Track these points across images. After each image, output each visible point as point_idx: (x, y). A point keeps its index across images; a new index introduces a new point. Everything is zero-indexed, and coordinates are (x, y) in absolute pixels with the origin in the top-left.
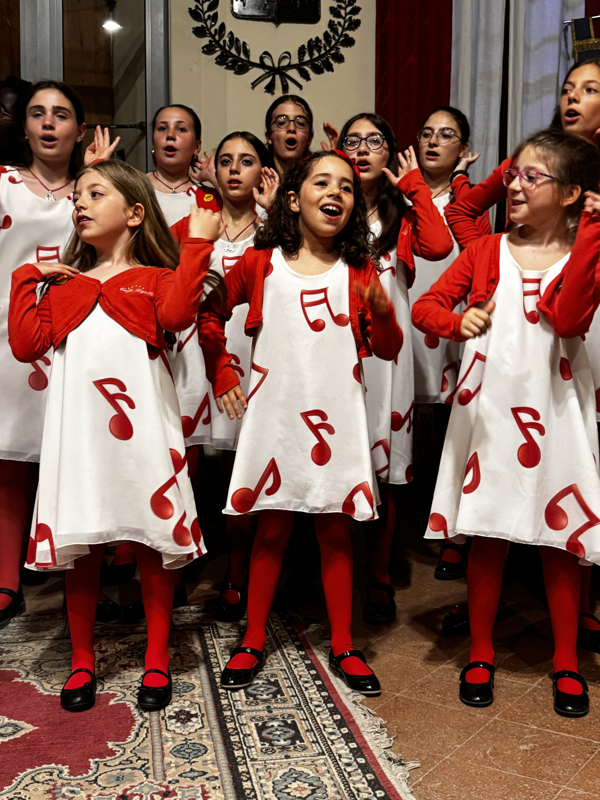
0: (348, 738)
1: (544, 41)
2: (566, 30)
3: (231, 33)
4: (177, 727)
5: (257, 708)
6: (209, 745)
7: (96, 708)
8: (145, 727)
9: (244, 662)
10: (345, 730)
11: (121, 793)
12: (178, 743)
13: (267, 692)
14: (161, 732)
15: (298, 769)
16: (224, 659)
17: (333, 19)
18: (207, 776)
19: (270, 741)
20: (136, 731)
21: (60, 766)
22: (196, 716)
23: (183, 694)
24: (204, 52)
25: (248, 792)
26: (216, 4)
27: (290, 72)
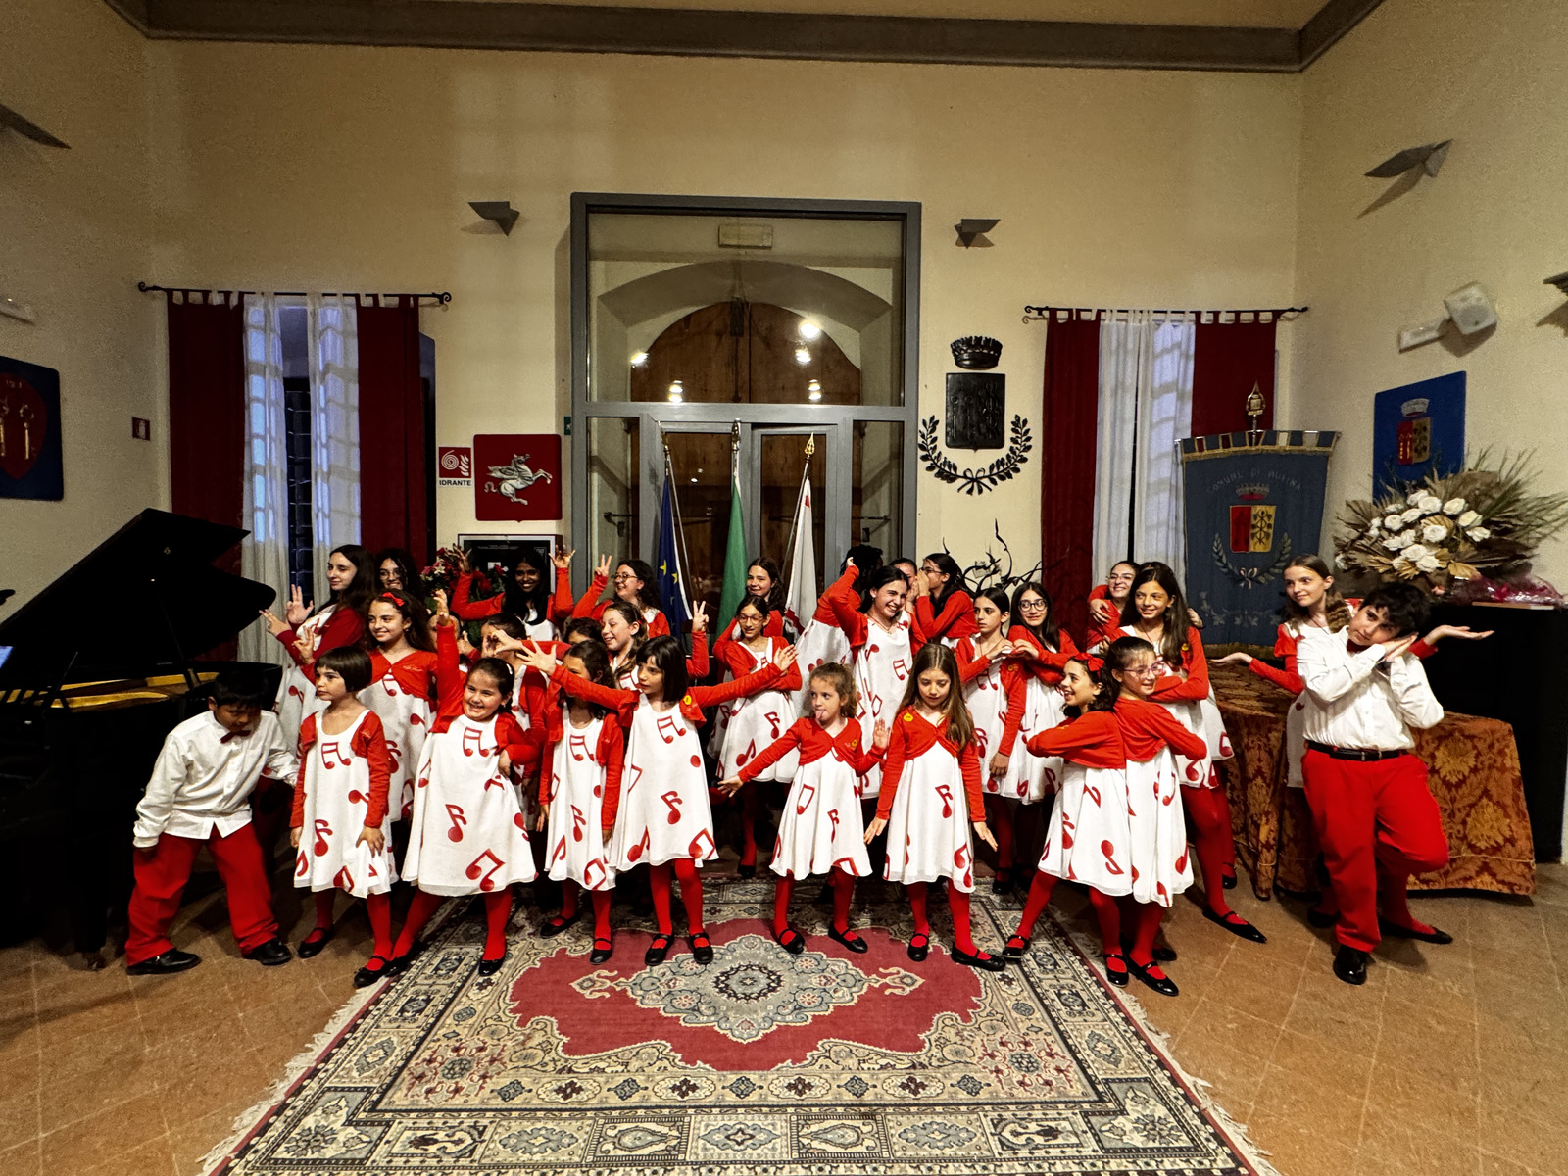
0: (1117, 1009)
1: (1160, 456)
2: (1176, 446)
3: (945, 457)
4: (1007, 988)
5: (1048, 976)
6: (1033, 1005)
8: (988, 986)
10: (1112, 1002)
11: (999, 1040)
12: (1014, 1002)
15: (1096, 1031)
17: (1013, 445)
18: (1043, 1031)
19: (1069, 1006)
20: (984, 989)
21: (953, 1014)
22: (1014, 979)
24: (931, 471)
25: (1073, 1047)
26: (935, 439)
27: (983, 481)
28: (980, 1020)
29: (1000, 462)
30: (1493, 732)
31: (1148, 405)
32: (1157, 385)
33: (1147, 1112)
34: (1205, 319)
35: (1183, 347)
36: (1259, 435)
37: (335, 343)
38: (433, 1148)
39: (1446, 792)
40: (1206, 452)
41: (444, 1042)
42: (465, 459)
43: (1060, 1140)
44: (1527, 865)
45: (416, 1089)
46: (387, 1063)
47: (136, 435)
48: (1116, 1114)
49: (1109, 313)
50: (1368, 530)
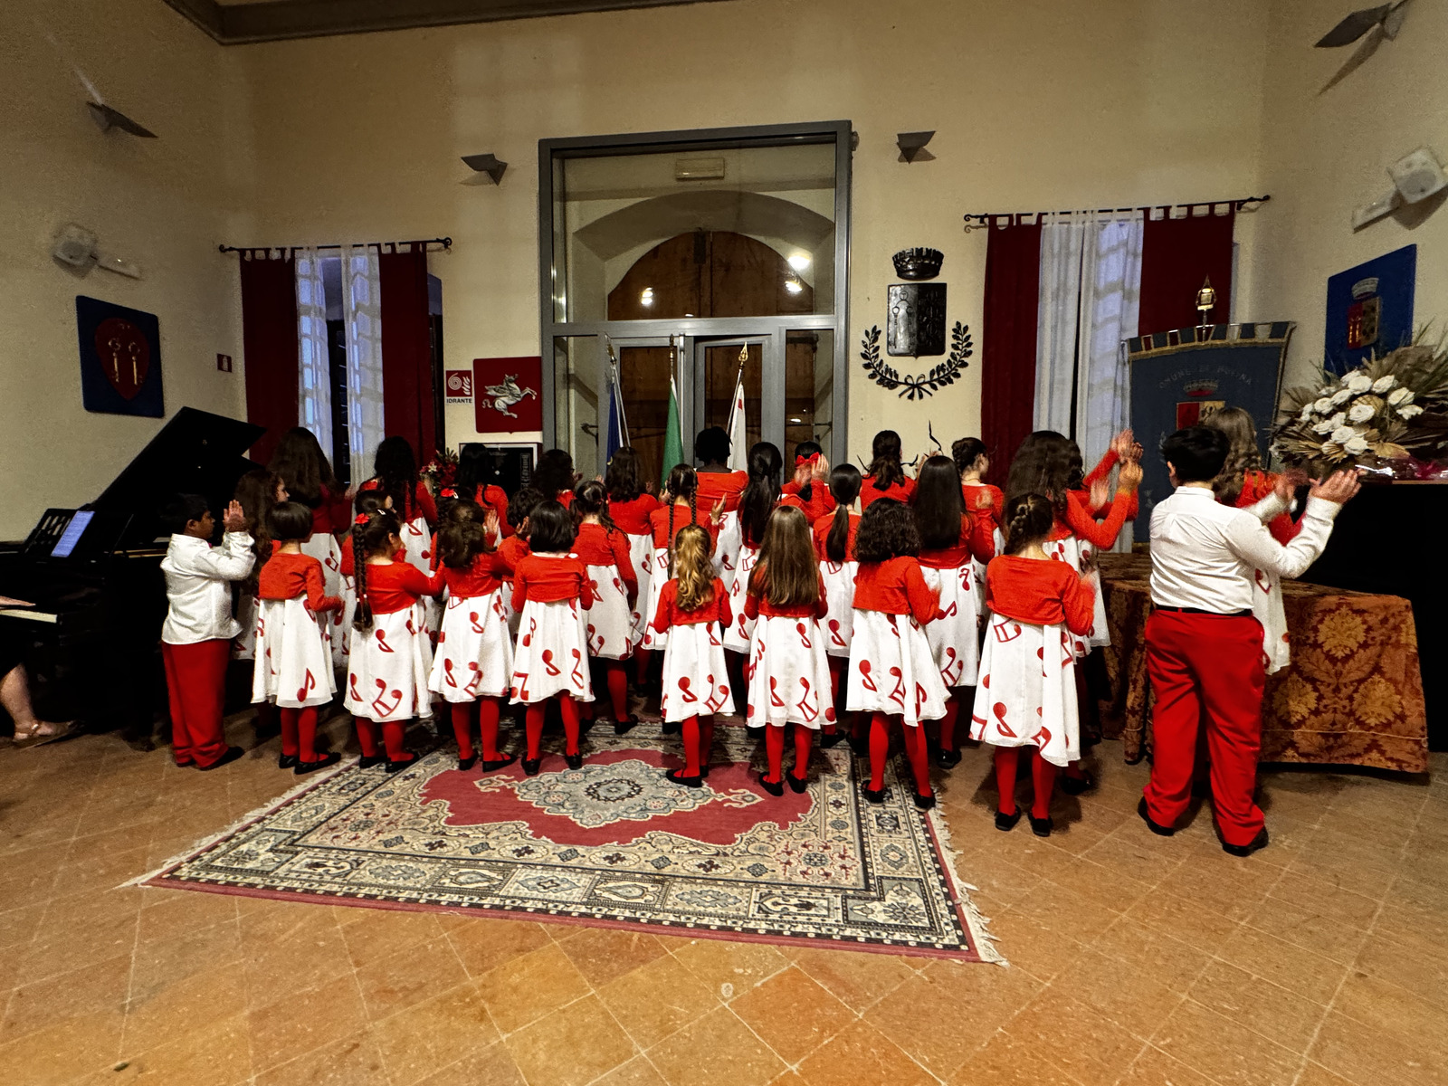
1: (1106, 355)
3: (887, 365)
4: (834, 810)
6: (850, 823)
8: (818, 808)
11: (803, 843)
12: (834, 819)
15: (895, 844)
17: (954, 351)
18: (847, 841)
19: (882, 826)
20: (813, 809)
22: (845, 804)
24: (869, 378)
25: (867, 853)
26: (878, 348)
27: (924, 386)
28: (795, 828)
29: (940, 368)
30: (1386, 608)
31: (1090, 304)
32: (1102, 285)
33: (904, 901)
34: (1155, 215)
35: (1131, 243)
36: (1209, 330)
37: (362, 288)
38: (320, 870)
39: (1330, 666)
40: (1154, 350)
41: (362, 809)
42: (466, 380)
43: (812, 911)
44: (1417, 742)
45: (327, 835)
46: (314, 819)
47: (220, 367)
48: (873, 899)
49: (1050, 214)
50: (1299, 415)
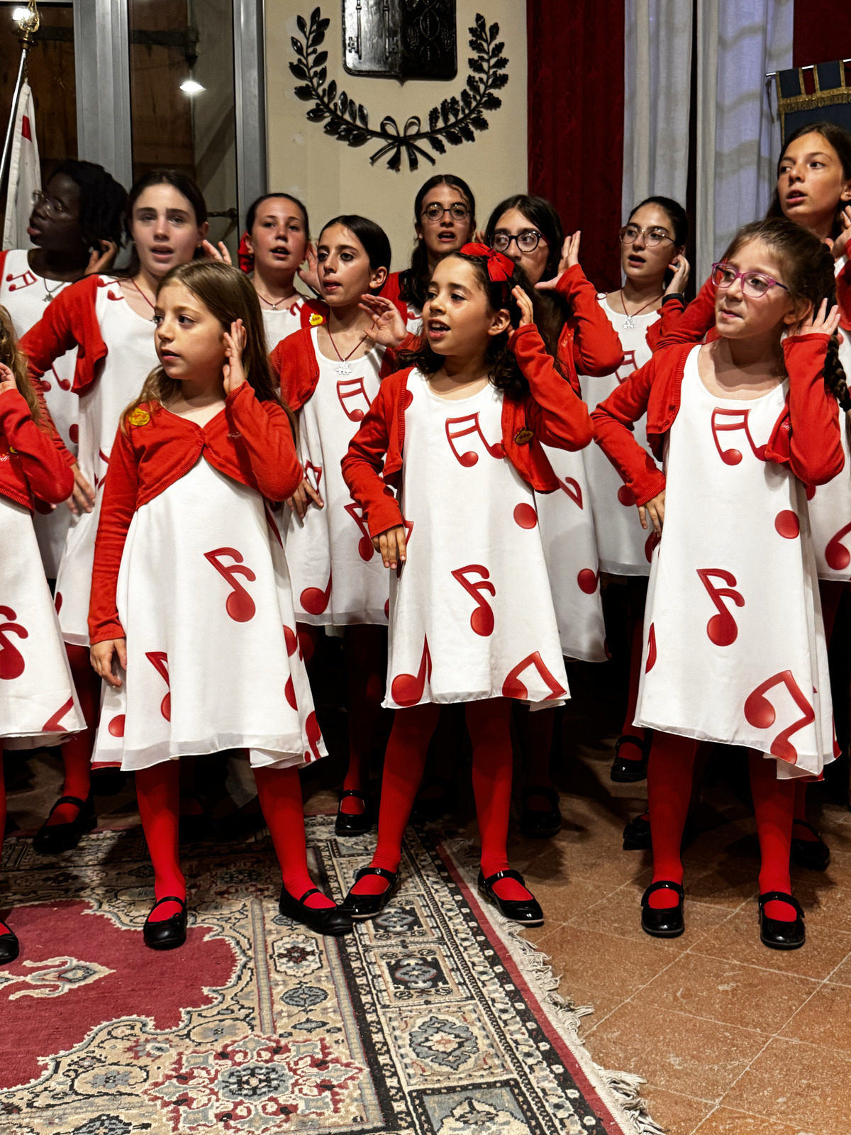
0: (503, 978)
1: (741, 100)
2: (768, 84)
3: (344, 94)
4: (290, 968)
5: (389, 942)
6: (329, 989)
7: (188, 946)
8: (249, 969)
9: (372, 887)
10: (499, 969)
11: (220, 1050)
12: (291, 986)
13: (401, 923)
14: (269, 974)
15: (441, 1017)
16: (347, 883)
17: (473, 74)
18: (327, 1027)
19: (405, 983)
20: (238, 973)
21: (143, 1018)
22: (313, 953)
23: (295, 927)
24: (310, 118)
25: (379, 1046)
26: (322, 57)
27: (419, 142)
